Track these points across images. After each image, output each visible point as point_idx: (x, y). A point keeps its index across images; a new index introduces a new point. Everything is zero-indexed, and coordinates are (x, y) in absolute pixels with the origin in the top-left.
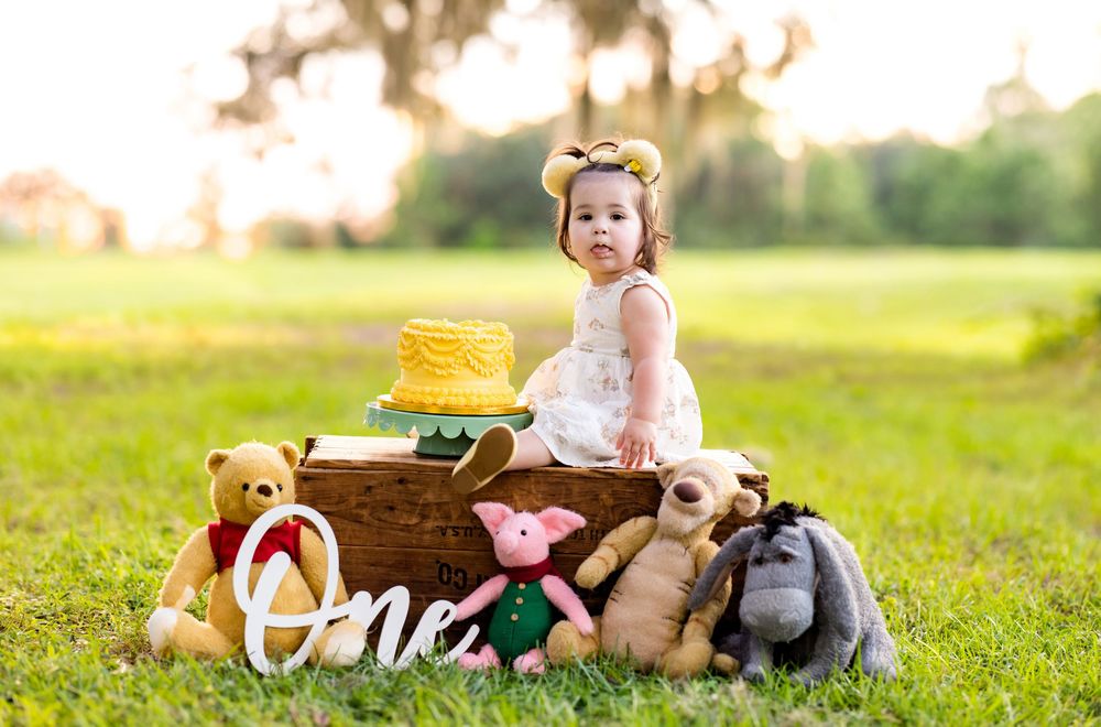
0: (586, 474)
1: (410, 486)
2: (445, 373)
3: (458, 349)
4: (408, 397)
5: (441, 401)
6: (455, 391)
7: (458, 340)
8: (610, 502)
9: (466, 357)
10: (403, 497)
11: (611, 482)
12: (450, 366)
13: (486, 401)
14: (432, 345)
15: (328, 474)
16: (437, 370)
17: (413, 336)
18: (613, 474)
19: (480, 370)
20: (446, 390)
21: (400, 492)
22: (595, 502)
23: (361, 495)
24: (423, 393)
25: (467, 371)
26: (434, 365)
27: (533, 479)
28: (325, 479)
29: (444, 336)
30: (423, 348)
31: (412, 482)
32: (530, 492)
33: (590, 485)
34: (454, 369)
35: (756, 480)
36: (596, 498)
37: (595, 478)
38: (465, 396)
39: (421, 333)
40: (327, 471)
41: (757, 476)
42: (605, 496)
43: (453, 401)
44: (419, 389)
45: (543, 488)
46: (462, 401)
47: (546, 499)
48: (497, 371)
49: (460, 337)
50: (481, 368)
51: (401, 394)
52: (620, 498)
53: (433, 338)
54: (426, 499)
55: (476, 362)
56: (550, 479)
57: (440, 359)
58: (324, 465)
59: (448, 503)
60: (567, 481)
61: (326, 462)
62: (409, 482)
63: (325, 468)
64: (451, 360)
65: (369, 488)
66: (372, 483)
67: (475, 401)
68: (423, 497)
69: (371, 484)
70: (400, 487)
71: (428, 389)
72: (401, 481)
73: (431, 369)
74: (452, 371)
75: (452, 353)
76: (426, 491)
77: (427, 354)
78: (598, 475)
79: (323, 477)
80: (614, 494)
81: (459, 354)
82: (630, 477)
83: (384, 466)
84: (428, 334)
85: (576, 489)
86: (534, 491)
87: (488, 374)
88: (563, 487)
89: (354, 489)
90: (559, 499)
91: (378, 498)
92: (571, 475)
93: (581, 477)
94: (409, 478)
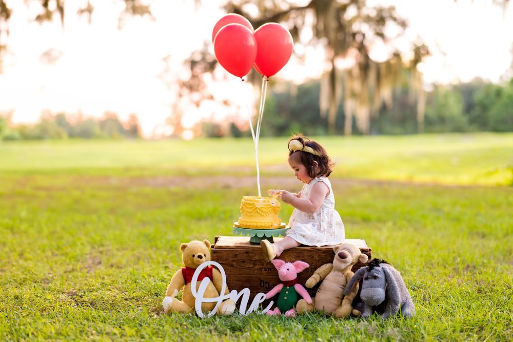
8: (317, 259)
10: (248, 258)
11: (318, 252)
22: (313, 259)
23: (233, 257)
28: (221, 252)
31: (251, 253)
32: (290, 256)
33: (310, 253)
35: (367, 250)
36: (313, 257)
40: (222, 250)
42: (316, 257)
44: (247, 220)
45: (295, 254)
47: (296, 258)
52: (321, 257)
54: (255, 259)
56: (297, 251)
60: (303, 252)
61: (221, 246)
62: (249, 253)
63: (221, 248)
65: (236, 255)
66: (237, 253)
70: (246, 255)
72: (247, 253)
76: (255, 256)
78: (313, 250)
80: (319, 256)
83: (240, 247)
85: (306, 254)
86: (292, 255)
88: (302, 254)
89: (231, 256)
90: (300, 258)
91: (239, 258)
92: (304, 250)
93: (308, 250)
94: (250, 251)
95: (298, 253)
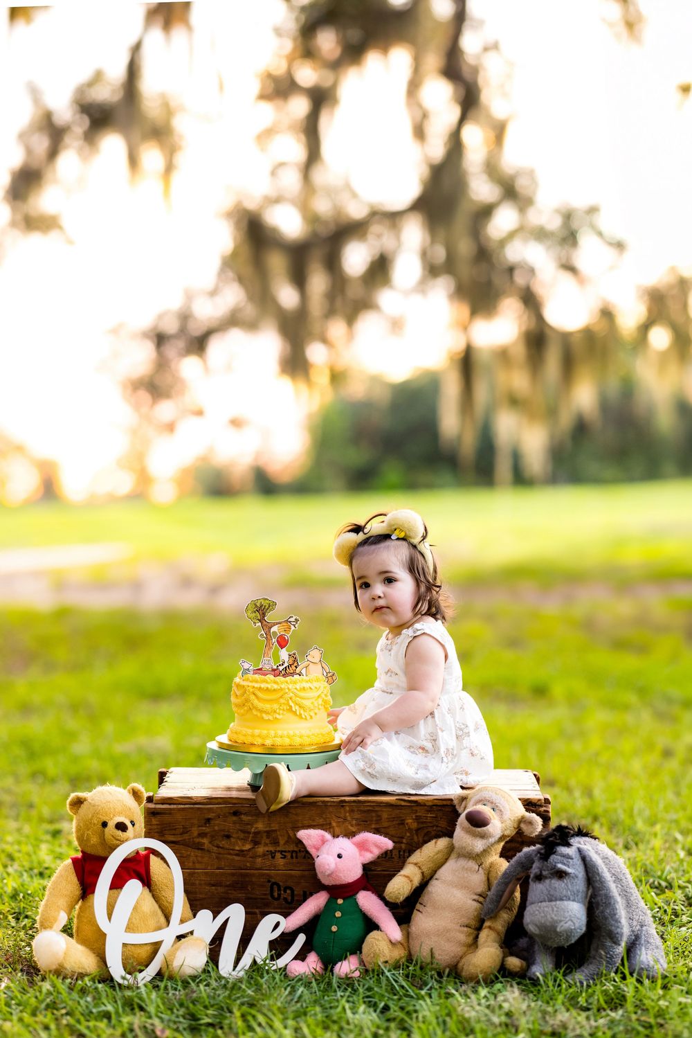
0: (393, 803)
1: (244, 817)
2: (271, 718)
3: (281, 697)
4: (241, 739)
5: (268, 742)
6: (280, 732)
7: (281, 689)
8: (414, 826)
9: (288, 704)
10: (238, 826)
11: (414, 808)
12: (275, 712)
13: (307, 741)
14: (260, 694)
15: (174, 809)
16: (264, 715)
17: (244, 686)
18: (415, 802)
19: (300, 714)
20: (272, 733)
21: (234, 823)
22: (401, 826)
23: (202, 826)
24: (253, 736)
25: (289, 715)
26: (261, 711)
27: (347, 808)
28: (170, 814)
29: (269, 686)
30: (253, 697)
31: (244, 814)
32: (345, 819)
33: (395, 812)
34: (279, 714)
35: (539, 803)
36: (402, 823)
37: (401, 805)
38: (288, 736)
39: (250, 684)
40: (172, 806)
41: (539, 800)
42: (411, 821)
43: (279, 741)
44: (249, 731)
45: (357, 815)
46: (287, 741)
47: (359, 825)
48: (316, 714)
49: (283, 686)
50: (302, 712)
51: (235, 737)
52: (423, 823)
53: (260, 688)
54: (257, 828)
55: (297, 707)
56: (362, 808)
57: (267, 706)
58: (169, 802)
59: (275, 831)
60: (377, 809)
61: (171, 799)
62: (241, 814)
63: (170, 804)
64: (276, 706)
65: (208, 820)
66: (211, 815)
67: (297, 741)
68: (255, 826)
69: (210, 817)
70: (235, 818)
71: (257, 732)
72: (235, 813)
73: (259, 714)
74: (278, 716)
75: (276, 701)
76: (256, 821)
77: (256, 702)
78: (403, 803)
79: (169, 811)
80: (417, 819)
81: (282, 701)
82: (430, 804)
83: (221, 801)
84: (256, 685)
85: (385, 816)
86: (349, 818)
87: (308, 717)
88: (374, 815)
89: (196, 822)
90: (371, 824)
91: (216, 828)
92: (380, 804)
93: (388, 805)
94: (242, 810)
95: (365, 812)
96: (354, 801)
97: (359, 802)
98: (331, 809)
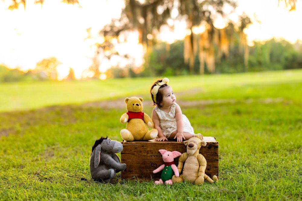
1: (145, 147)
10: (143, 149)
21: (142, 149)
23: (135, 149)
32: (169, 148)
33: (181, 146)
36: (183, 148)
45: (172, 147)
54: (148, 150)
56: (173, 145)
59: (152, 150)
63: (127, 144)
66: (137, 147)
70: (142, 147)
76: (148, 148)
79: (127, 146)
83: (139, 143)
85: (178, 146)
88: (176, 146)
89: (133, 148)
91: (138, 150)
94: (144, 146)
95: (173, 146)
96: (171, 143)
97: (172, 143)
98: (165, 145)
